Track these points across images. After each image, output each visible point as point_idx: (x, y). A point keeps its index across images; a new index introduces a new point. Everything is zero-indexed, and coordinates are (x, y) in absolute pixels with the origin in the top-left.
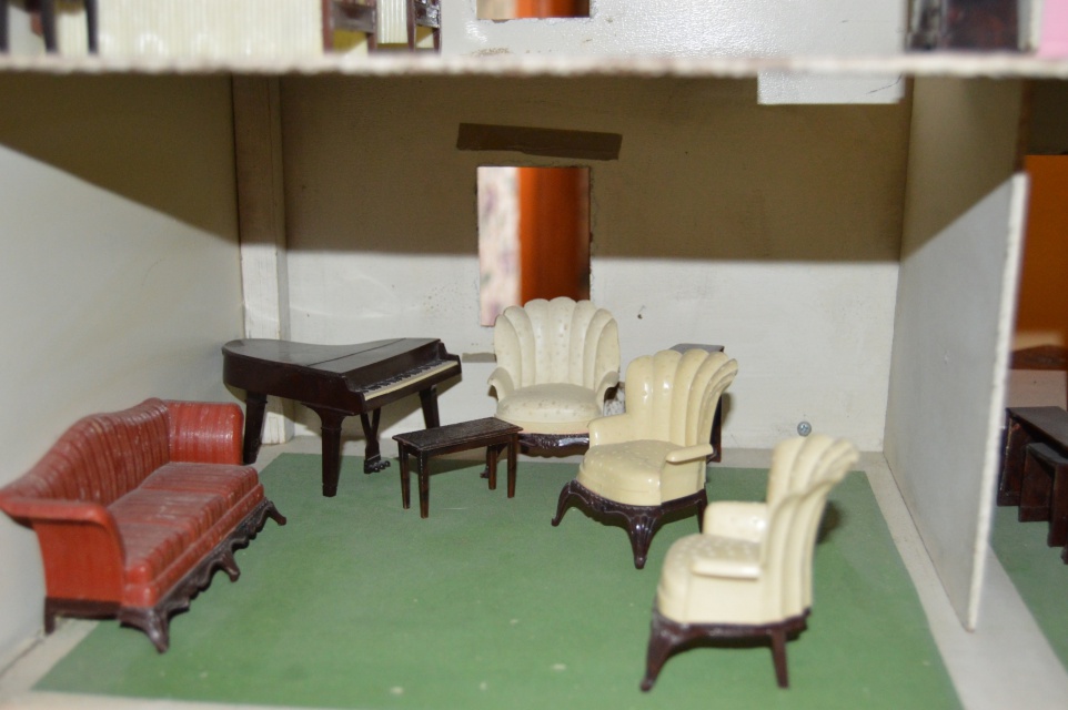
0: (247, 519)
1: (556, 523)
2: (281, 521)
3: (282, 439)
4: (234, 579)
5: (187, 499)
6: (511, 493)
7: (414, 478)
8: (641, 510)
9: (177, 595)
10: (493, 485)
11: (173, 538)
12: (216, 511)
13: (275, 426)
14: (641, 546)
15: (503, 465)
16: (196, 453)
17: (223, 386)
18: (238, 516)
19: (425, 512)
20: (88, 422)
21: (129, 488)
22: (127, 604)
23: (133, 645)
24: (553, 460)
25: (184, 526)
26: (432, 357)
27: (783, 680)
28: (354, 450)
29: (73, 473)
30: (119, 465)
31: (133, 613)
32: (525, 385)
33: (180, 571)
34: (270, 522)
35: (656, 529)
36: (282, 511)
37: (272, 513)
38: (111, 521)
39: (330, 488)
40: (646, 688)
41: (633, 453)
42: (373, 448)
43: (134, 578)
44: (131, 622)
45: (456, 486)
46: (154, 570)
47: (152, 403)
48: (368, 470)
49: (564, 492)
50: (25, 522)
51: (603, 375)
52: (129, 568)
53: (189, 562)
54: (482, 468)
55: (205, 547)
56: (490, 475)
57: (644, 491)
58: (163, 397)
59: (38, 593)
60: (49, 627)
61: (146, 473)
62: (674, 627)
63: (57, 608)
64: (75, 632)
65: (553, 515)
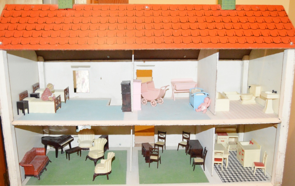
0: (47, 163)
1: (86, 160)
2: (51, 162)
3: (49, 149)
4: (46, 170)
5: (40, 161)
6: (81, 156)
7: (68, 154)
8: (95, 159)
9: (40, 173)
10: (78, 155)
11: (39, 167)
12: (43, 162)
13: (48, 147)
14: (95, 164)
15: (79, 152)
16: (39, 154)
17: (41, 143)
18: (46, 163)
19: (69, 160)
20: (27, 153)
21: (32, 160)
22: (35, 175)
23: (36, 179)
24: (86, 150)
25: (40, 165)
26: (70, 138)
27: (108, 179)
28: (60, 150)
29: (27, 160)
30: (31, 157)
31: (36, 176)
32: (83, 140)
33: (40, 170)
34: (50, 162)
35: (97, 161)
36: (51, 161)
37: (50, 161)
38: (33, 166)
39: (57, 157)
40: (93, 181)
41: (95, 152)
42: (62, 150)
43: (35, 172)
44: (35, 176)
45: (74, 155)
46: (38, 171)
47: (34, 148)
48: (62, 153)
49: (87, 157)
50: (23, 166)
51: (93, 139)
52: (35, 171)
53: (41, 169)
54: (77, 152)
55: (43, 167)
56: (78, 153)
57: (96, 157)
58: (35, 147)
59: (24, 174)
60: (25, 178)
61: (34, 158)
62: (96, 174)
63: (26, 176)
64: (28, 178)
65: (86, 159)
